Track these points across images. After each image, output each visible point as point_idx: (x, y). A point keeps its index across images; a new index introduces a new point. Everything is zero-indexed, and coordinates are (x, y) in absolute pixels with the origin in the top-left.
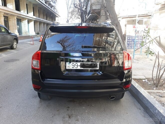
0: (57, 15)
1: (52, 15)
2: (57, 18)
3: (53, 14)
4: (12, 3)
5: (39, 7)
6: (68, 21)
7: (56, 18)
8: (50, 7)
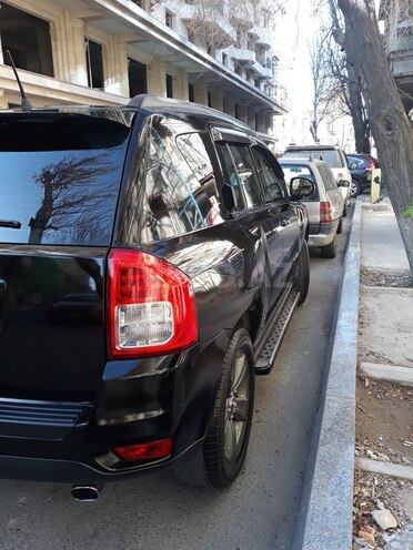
0: (275, 108)
1: (257, 109)
2: (276, 119)
3: (262, 104)
4: (119, 77)
5: (210, 84)
6: (315, 127)
7: (274, 117)
8: (252, 84)
